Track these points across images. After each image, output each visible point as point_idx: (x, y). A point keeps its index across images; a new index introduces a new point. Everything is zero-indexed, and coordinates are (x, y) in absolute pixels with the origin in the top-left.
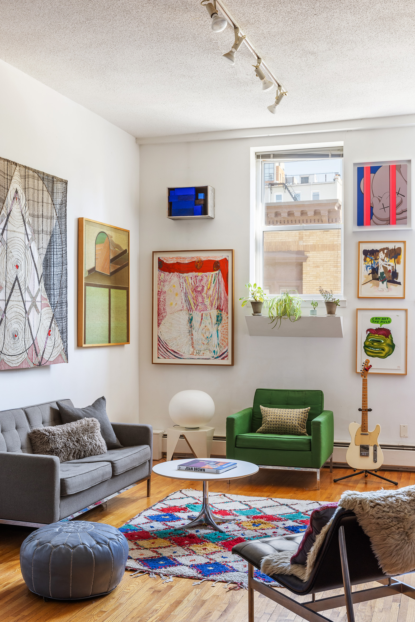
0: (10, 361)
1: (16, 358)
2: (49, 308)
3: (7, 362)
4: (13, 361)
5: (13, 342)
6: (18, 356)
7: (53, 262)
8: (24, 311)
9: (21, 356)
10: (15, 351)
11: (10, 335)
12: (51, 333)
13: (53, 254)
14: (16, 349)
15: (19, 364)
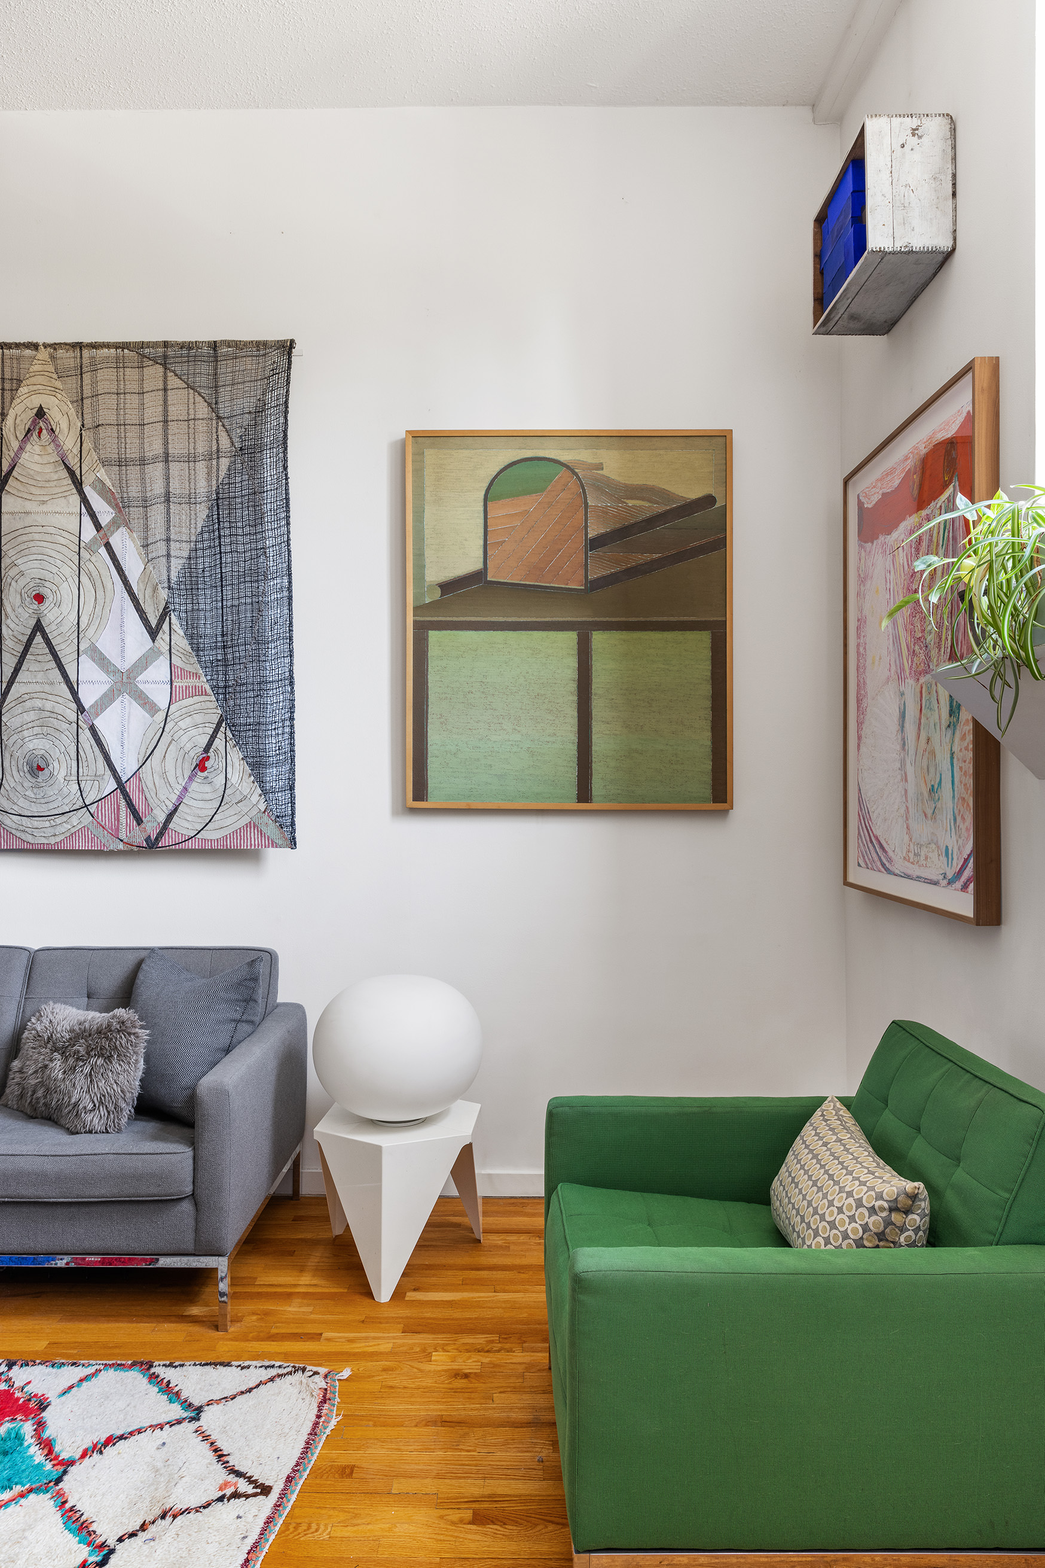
0: (27, 829)
1: (47, 824)
2: (207, 698)
3: (14, 832)
4: (37, 830)
5: (31, 784)
6: (53, 817)
7: (221, 573)
8: (74, 706)
9: (64, 818)
10: (43, 806)
11: (20, 766)
12: (207, 764)
13: (221, 553)
14: (43, 801)
15: (62, 837)
